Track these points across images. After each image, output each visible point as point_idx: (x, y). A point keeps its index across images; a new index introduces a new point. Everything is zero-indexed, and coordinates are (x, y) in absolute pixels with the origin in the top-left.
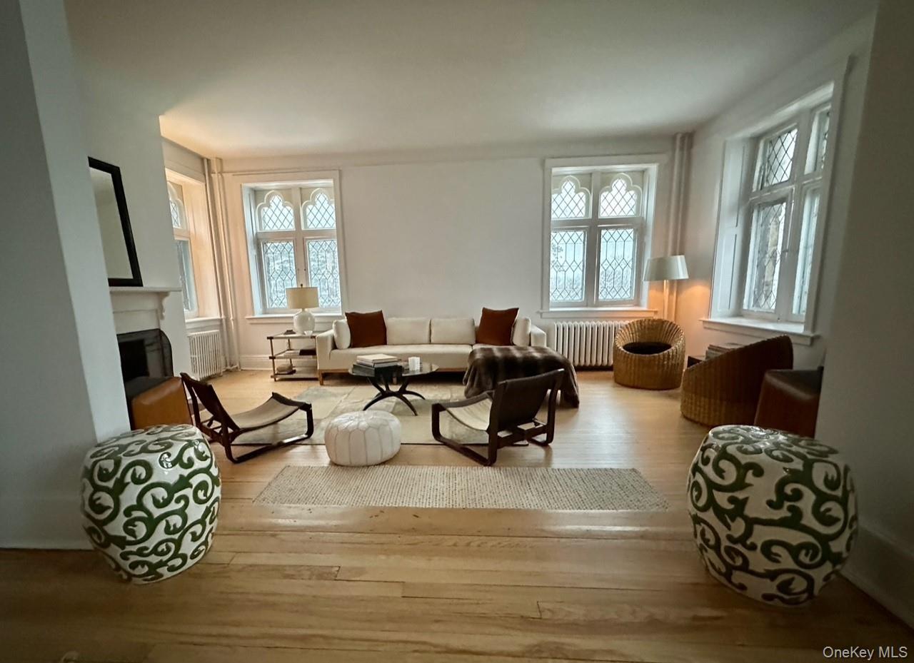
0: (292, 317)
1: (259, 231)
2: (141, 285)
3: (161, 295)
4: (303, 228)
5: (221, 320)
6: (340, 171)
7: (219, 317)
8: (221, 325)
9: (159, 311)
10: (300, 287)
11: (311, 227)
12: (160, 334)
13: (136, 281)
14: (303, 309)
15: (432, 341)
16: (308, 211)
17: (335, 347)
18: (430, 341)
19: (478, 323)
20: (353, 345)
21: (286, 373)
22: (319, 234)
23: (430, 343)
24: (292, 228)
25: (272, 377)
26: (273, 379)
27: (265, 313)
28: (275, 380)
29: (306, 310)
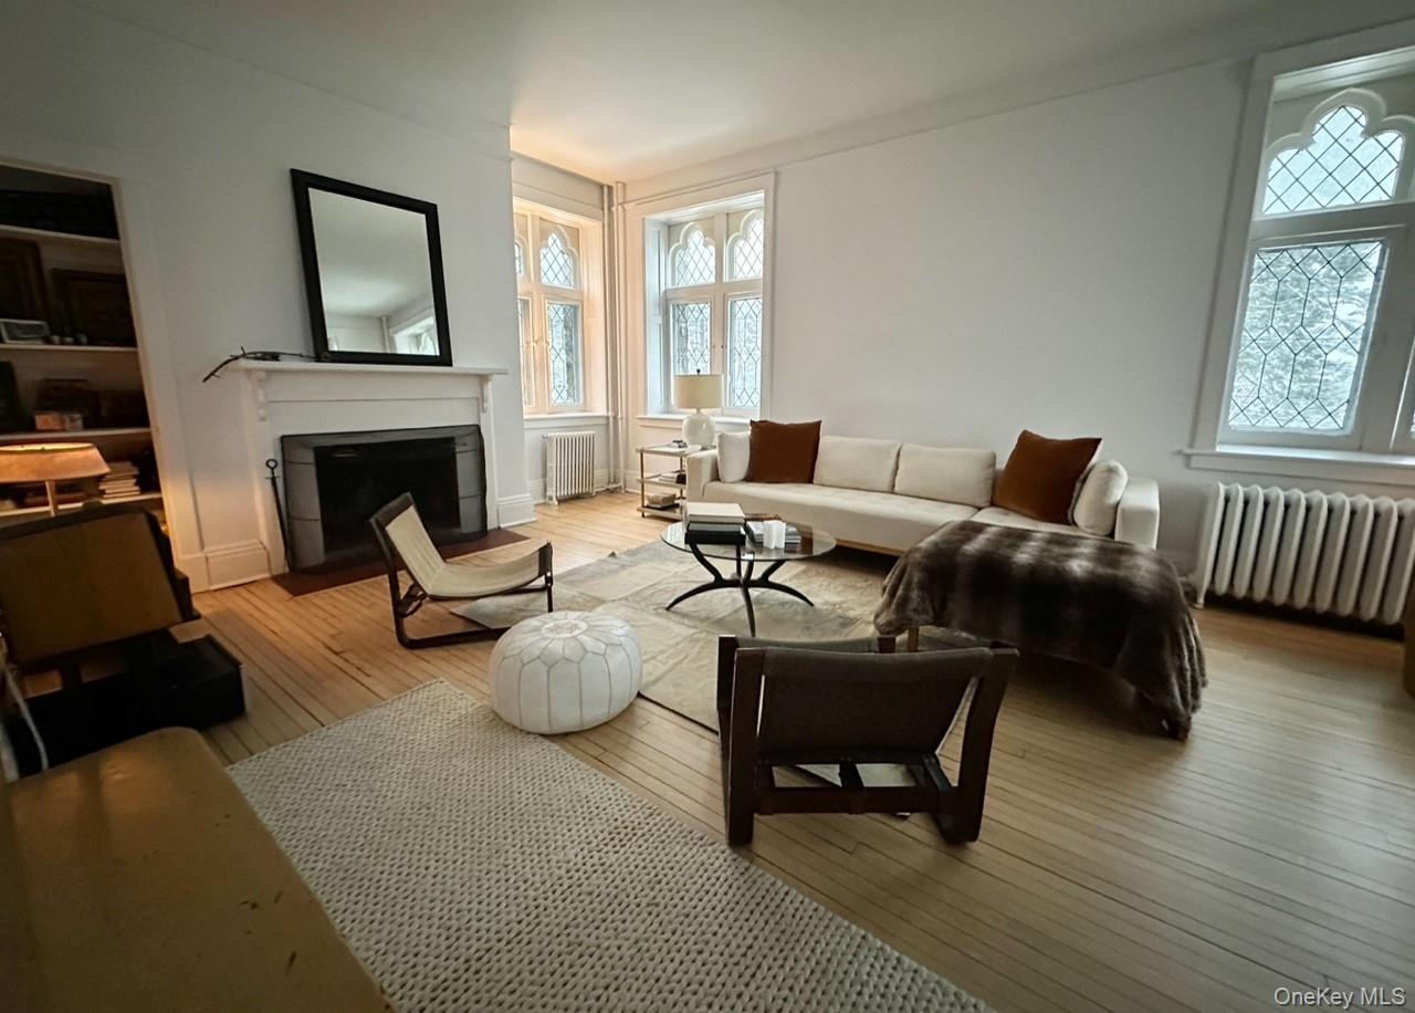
0: (681, 421)
1: (670, 287)
2: (450, 364)
3: (483, 378)
4: (726, 279)
5: (608, 418)
6: (777, 173)
7: (604, 413)
8: (608, 424)
9: (481, 400)
10: (696, 373)
11: (740, 276)
12: (476, 430)
13: (444, 358)
14: (698, 410)
15: (896, 489)
16: (737, 251)
17: (716, 477)
18: (893, 486)
19: (1002, 464)
20: (750, 478)
21: (659, 506)
22: (745, 287)
23: (892, 491)
24: (712, 280)
25: (638, 510)
26: (640, 514)
27: (668, 412)
28: (643, 516)
29: (702, 410)
